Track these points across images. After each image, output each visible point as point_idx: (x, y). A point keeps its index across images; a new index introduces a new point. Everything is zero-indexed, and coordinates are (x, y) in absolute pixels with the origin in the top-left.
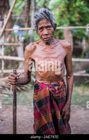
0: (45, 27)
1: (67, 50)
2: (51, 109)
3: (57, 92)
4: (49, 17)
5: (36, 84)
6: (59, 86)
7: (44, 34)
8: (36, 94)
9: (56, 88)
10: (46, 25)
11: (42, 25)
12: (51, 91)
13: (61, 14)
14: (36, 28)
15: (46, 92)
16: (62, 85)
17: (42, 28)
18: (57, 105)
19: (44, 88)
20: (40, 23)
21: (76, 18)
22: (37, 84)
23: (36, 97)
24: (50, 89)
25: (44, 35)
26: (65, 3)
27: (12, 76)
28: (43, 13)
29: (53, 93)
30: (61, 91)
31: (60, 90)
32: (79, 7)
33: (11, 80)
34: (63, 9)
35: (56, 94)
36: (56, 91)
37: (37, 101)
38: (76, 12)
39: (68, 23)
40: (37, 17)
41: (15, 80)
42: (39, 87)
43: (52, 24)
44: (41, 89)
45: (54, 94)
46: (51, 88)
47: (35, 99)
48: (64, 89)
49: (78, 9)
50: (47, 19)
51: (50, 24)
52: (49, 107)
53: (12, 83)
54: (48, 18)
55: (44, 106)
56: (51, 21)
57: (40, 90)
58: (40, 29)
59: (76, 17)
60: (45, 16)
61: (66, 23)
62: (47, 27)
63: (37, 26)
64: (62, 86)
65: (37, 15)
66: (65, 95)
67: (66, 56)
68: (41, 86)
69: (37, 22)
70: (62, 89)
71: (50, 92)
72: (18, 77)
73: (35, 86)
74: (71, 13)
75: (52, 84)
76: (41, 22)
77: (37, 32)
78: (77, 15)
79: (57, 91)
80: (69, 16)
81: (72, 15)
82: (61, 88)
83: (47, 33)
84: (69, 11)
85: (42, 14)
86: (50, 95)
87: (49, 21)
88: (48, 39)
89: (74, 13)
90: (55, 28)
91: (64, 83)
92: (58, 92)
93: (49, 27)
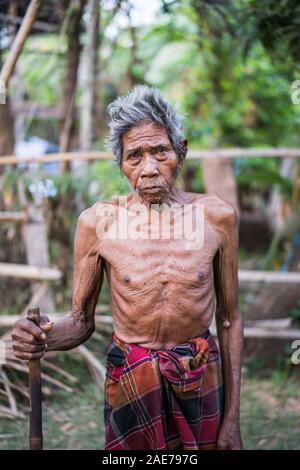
0: (147, 150)
1: (222, 229)
2: (165, 437)
3: (186, 376)
4: (163, 117)
5: (112, 347)
6: (193, 353)
7: (143, 173)
8: (112, 385)
9: (185, 360)
10: (152, 144)
11: (139, 144)
12: (167, 374)
13: (191, 102)
14: (118, 152)
15: (148, 378)
16: (207, 350)
17: (138, 153)
18: (189, 423)
19: (141, 362)
20: (130, 136)
21: (243, 114)
22: (117, 348)
23: (112, 395)
24: (163, 367)
25: (144, 176)
26: (207, 63)
27: (24, 329)
28: (144, 103)
29: (174, 380)
30: (202, 372)
31: (199, 370)
32: (252, 77)
33: (21, 345)
34: (201, 86)
35: (182, 384)
36: (183, 372)
37: (118, 408)
38: (244, 93)
39: (217, 133)
40: (120, 114)
41: (33, 346)
42: (124, 358)
43: (171, 140)
44: (132, 368)
45: (178, 385)
46: (164, 361)
47: (111, 402)
48: (213, 364)
49: (252, 86)
50: (157, 124)
51: (164, 141)
52: (159, 431)
53: (26, 354)
54: (160, 120)
55: (141, 428)
56: (169, 131)
57: (128, 370)
58: (129, 157)
59: (242, 111)
60: (149, 114)
61: (210, 132)
62: (154, 151)
63: (121, 146)
64: (203, 356)
65: (121, 109)
66: (217, 387)
67: (218, 251)
68: (129, 357)
69: (123, 133)
70: (204, 366)
71: (162, 377)
72: (44, 336)
73: (109, 355)
74: (228, 98)
75: (170, 346)
76: (134, 132)
77: (121, 164)
78: (248, 106)
79: (185, 371)
80: (218, 109)
81: (231, 105)
82: (201, 361)
83: (156, 172)
84: (218, 90)
85: (138, 105)
86: (164, 388)
87: (164, 130)
88: (157, 190)
89: (236, 98)
90: (181, 154)
91: (211, 343)
92: (192, 376)
93: (161, 149)
